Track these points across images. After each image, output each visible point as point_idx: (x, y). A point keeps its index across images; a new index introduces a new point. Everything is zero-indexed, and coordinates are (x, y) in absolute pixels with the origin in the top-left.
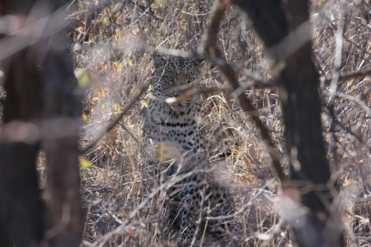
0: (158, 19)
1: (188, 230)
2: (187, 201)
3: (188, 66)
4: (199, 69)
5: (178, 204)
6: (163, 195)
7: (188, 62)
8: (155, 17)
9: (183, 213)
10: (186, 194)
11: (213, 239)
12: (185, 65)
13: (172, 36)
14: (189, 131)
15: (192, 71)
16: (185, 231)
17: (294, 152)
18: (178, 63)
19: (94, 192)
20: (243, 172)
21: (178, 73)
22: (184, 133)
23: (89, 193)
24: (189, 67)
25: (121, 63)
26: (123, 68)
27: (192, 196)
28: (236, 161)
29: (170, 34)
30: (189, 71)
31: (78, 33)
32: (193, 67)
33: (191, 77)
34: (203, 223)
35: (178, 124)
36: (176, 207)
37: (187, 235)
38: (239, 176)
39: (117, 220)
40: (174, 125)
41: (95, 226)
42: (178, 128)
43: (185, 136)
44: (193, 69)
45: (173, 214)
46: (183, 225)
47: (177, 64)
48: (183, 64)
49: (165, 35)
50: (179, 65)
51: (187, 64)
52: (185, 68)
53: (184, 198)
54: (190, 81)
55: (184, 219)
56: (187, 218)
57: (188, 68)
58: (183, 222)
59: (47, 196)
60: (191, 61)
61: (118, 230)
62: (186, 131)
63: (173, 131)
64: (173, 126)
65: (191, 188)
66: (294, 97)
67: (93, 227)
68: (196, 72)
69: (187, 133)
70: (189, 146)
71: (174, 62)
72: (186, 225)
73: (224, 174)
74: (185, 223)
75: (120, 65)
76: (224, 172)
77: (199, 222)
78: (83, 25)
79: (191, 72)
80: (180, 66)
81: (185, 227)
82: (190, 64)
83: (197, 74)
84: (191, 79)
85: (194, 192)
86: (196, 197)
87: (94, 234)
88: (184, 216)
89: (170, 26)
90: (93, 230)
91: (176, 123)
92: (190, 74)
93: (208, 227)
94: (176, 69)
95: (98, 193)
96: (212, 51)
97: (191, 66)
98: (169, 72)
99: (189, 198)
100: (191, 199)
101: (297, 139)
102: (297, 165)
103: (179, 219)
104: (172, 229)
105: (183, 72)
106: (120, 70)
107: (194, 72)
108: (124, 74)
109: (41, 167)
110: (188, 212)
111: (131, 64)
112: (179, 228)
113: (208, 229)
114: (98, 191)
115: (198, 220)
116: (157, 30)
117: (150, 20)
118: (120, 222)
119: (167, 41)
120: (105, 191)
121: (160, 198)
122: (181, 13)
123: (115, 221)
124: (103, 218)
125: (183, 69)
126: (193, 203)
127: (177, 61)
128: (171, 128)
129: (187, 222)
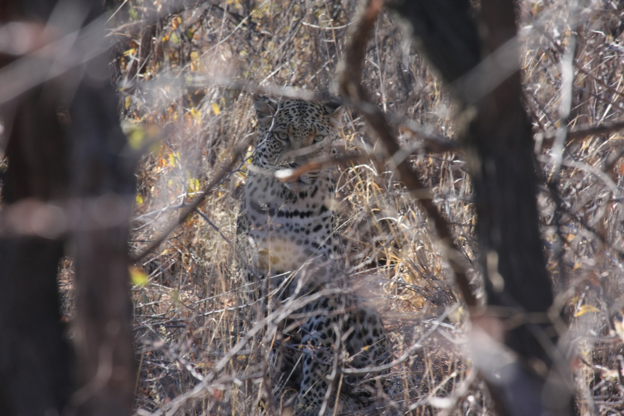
0: (263, 35)
1: (314, 391)
2: (313, 343)
3: (313, 114)
4: (332, 120)
5: (297, 347)
6: (272, 331)
7: (313, 108)
8: (258, 31)
9: (305, 362)
10: (310, 330)
11: (355, 405)
12: (308, 113)
13: (287, 63)
14: (314, 225)
15: (320, 124)
16: (310, 393)
17: (493, 260)
18: (297, 110)
19: (156, 327)
20: (406, 293)
21: (296, 127)
22: (306, 228)
23: (147, 328)
24: (314, 116)
25: (201, 110)
26: (205, 119)
27: (320, 333)
28: (394, 275)
29: (284, 61)
30: (315, 124)
31: (127, 59)
32: (321, 116)
33: (318, 133)
35: (296, 213)
36: (293, 351)
37: (312, 400)
38: (399, 300)
39: (194, 374)
40: (289, 215)
41: (157, 385)
42: (296, 220)
43: (308, 232)
44: (321, 119)
45: (290, 364)
46: (306, 382)
47: (295, 112)
48: (305, 112)
49: (274, 62)
50: (297, 113)
51: (311, 112)
52: (308, 118)
53: (306, 337)
54: (316, 139)
55: (307, 372)
56: (312, 370)
57: (313, 118)
58: (305, 377)
59: (77, 335)
60: (319, 107)
61: (197, 391)
62: (310, 225)
63: (287, 225)
64: (287, 217)
65: (319, 320)
66: (492, 166)
67: (154, 386)
68: (327, 126)
69: (311, 228)
70: (314, 249)
71: (290, 108)
73: (374, 296)
74: (309, 379)
75: (199, 113)
76: (375, 293)
77: (332, 377)
78: (137, 46)
79: (318, 125)
80: (300, 115)
81: (309, 386)
82: (316, 112)
83: (328, 128)
84: (318, 136)
85: (323, 326)
86: (327, 334)
87: (155, 398)
88: (306, 368)
89: (284, 48)
90: (154, 391)
91: (293, 210)
92: (317, 128)
94: (293, 120)
95: (163, 328)
96: (353, 89)
97: (317, 116)
98: (280, 125)
99: (315, 336)
100: (319, 338)
101: (497, 236)
102: (498, 281)
103: (299, 371)
104: (287, 389)
105: (305, 125)
106: (199, 122)
107: (324, 125)
108: (205, 128)
109: (67, 284)
110: (314, 361)
111: (217, 111)
112: (298, 388)
114: (163, 325)
115: (330, 374)
116: (262, 54)
117: (249, 38)
118: (200, 377)
119: (278, 72)
120: (175, 326)
121: (267, 337)
122: (302, 25)
123: (191, 375)
124: (171, 371)
125: (305, 119)
126: (322, 346)
127: (295, 107)
128: (284, 220)
129: (312, 378)
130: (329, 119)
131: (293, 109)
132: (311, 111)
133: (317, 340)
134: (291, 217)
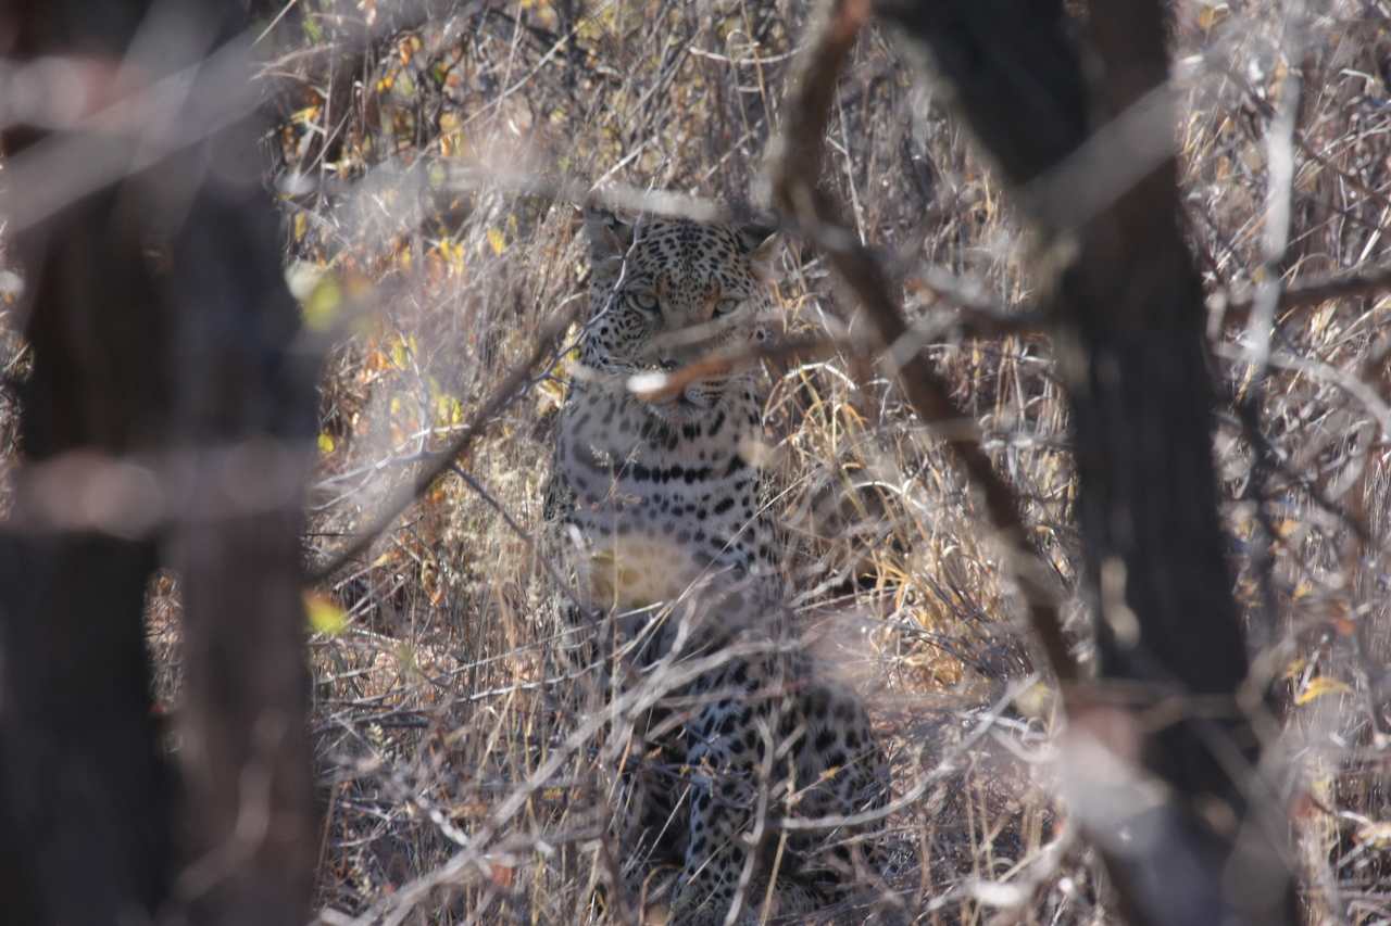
0: (601, 77)
1: (715, 869)
2: (713, 762)
3: (714, 252)
4: (757, 265)
5: (677, 771)
6: (623, 735)
7: (715, 239)
8: (590, 69)
9: (696, 805)
10: (707, 732)
11: (807, 901)
12: (704, 249)
13: (655, 139)
14: (716, 499)
15: (729, 274)
16: (705, 874)
17: (1114, 577)
18: (677, 242)
19: (363, 726)
20: (920, 650)
21: (676, 280)
22: (699, 505)
23: (344, 729)
24: (716, 256)
25: (464, 243)
26: (472, 262)
27: (728, 740)
28: (892, 610)
29: (648, 134)
30: (718, 273)
31: (300, 130)
32: (732, 256)
33: (724, 293)
34: (770, 841)
35: (676, 472)
36: (669, 780)
37: (710, 888)
38: (904, 666)
39: (448, 830)
40: (660, 476)
41: (366, 855)
42: (677, 486)
43: (702, 515)
44: (731, 263)
45: (660, 810)
47: (673, 247)
48: (695, 246)
49: (626, 135)
50: (679, 249)
51: (709, 247)
52: (702, 261)
53: (698, 749)
54: (720, 308)
55: (699, 827)
56: (711, 823)
57: (713, 259)
58: (696, 838)
59: (186, 742)
60: (726, 237)
61: (453, 869)
62: (706, 498)
63: (657, 498)
64: (656, 480)
65: (727, 710)
66: (1111, 370)
67: (357, 858)
68: (744, 278)
69: (710, 506)
70: (716, 553)
71: (662, 240)
73: (849, 658)
74: (703, 841)
75: (460, 251)
76: (851, 651)
77: (754, 836)
78: (321, 101)
79: (724, 277)
80: (685, 253)
81: (703, 858)
82: (720, 246)
83: (747, 284)
84: (724, 301)
85: (737, 725)
86: (744, 743)
87: (361, 883)
88: (698, 817)
89: (648, 105)
90: (359, 869)
91: (668, 466)
92: (723, 283)
93: (787, 856)
94: (669, 265)
95: (377, 729)
96: (802, 196)
97: (723, 255)
98: (641, 275)
99: (718, 747)
100: (726, 750)
101: (1123, 525)
102: (1125, 624)
103: (681, 826)
104: (655, 865)
105: (695, 275)
106: (460, 270)
107: (737, 277)
108: (473, 284)
109: (164, 631)
110: (714, 802)
111: (499, 246)
112: (679, 861)
113: (790, 863)
114: (377, 721)
115: (751, 831)
116: (599, 119)
117: (570, 82)
118: (460, 837)
119: (634, 159)
120: (404, 723)
121: (609, 747)
122: (689, 53)
123: (441, 834)
124: (395, 823)
125: (696, 264)
126: (733, 767)
127: (672, 236)
128: (650, 487)
129: (711, 839)
130: (748, 262)
131: (669, 241)
132: (710, 245)
133: (721, 754)
134: (666, 480)
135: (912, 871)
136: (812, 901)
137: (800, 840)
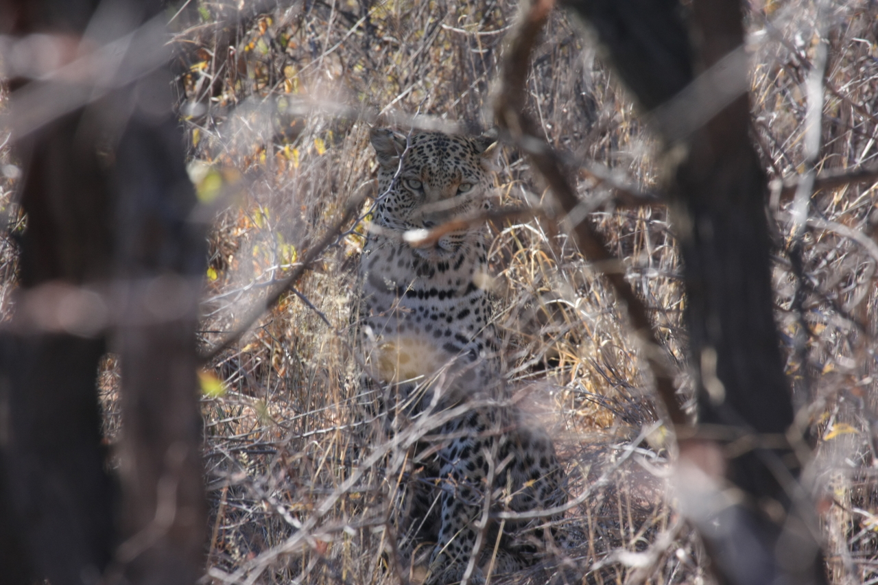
0: (386, 43)
1: (457, 544)
2: (456, 476)
3: (457, 154)
4: (484, 161)
5: (433, 482)
6: (400, 459)
7: (458, 145)
8: (379, 38)
9: (445, 503)
10: (452, 457)
11: (515, 564)
12: (450, 151)
13: (420, 83)
14: (458, 310)
15: (467, 167)
16: (451, 547)
17: (709, 360)
18: (433, 147)
19: (236, 452)
20: (586, 406)
21: (434, 171)
22: (448, 313)
23: (222, 455)
24: (458, 156)
25: (299, 148)
26: (304, 160)
27: (465, 462)
28: (570, 380)
29: (415, 79)
30: (460, 167)
31: (196, 76)
32: (468, 156)
33: (464, 179)
34: (493, 527)
35: (433, 292)
36: (428, 488)
37: (454, 556)
38: (576, 416)
39: (289, 519)
40: (422, 295)
41: (237, 534)
42: (433, 301)
43: (450, 320)
44: (468, 160)
46: (445, 531)
47: (431, 150)
48: (445, 150)
49: (402, 80)
50: (435, 151)
51: (454, 150)
52: (449, 159)
53: (447, 468)
54: (461, 189)
55: (447, 517)
56: (455, 515)
57: (456, 158)
58: (445, 524)
59: (124, 463)
60: (465, 144)
61: (292, 544)
62: (452, 309)
63: (421, 309)
64: (421, 297)
65: (465, 443)
66: (708, 228)
67: (231, 537)
68: (476, 170)
69: (455, 314)
70: (458, 344)
71: (425, 145)
72: (451, 532)
73: (542, 411)
74: (449, 526)
75: (297, 153)
76: (543, 406)
77: (482, 523)
78: (209, 58)
79: (463, 169)
80: (439, 154)
81: (449, 537)
82: (461, 150)
83: (478, 173)
84: (464, 184)
85: (471, 453)
86: (476, 464)
87: (234, 552)
88: (446, 511)
89: (416, 61)
90: (232, 543)
91: (428, 288)
92: (463, 173)
93: (504, 536)
94: (429, 162)
95: (244, 455)
96: (512, 118)
97: (463, 155)
98: (412, 168)
99: (459, 467)
100: (464, 469)
101: (715, 327)
102: (716, 389)
103: (436, 516)
105: (445, 168)
106: (296, 165)
107: (472, 169)
108: (305, 174)
109: (109, 392)
110: (457, 502)
111: (322, 150)
112: (434, 539)
113: (505, 540)
114: (244, 450)
115: (480, 520)
116: (384, 69)
117: (366, 47)
118: (296, 523)
119: (407, 95)
120: (260, 451)
121: (392, 466)
122: (442, 28)
123: (284, 521)
124: (255, 514)
125: (446, 161)
126: (469, 480)
127: (431, 143)
128: (416, 302)
129: (454, 525)
130: (479, 160)
131: (429, 146)
132: (454, 148)
133: (461, 472)
134: (427, 298)
135: (582, 545)
136: (518, 564)
137: (511, 526)
